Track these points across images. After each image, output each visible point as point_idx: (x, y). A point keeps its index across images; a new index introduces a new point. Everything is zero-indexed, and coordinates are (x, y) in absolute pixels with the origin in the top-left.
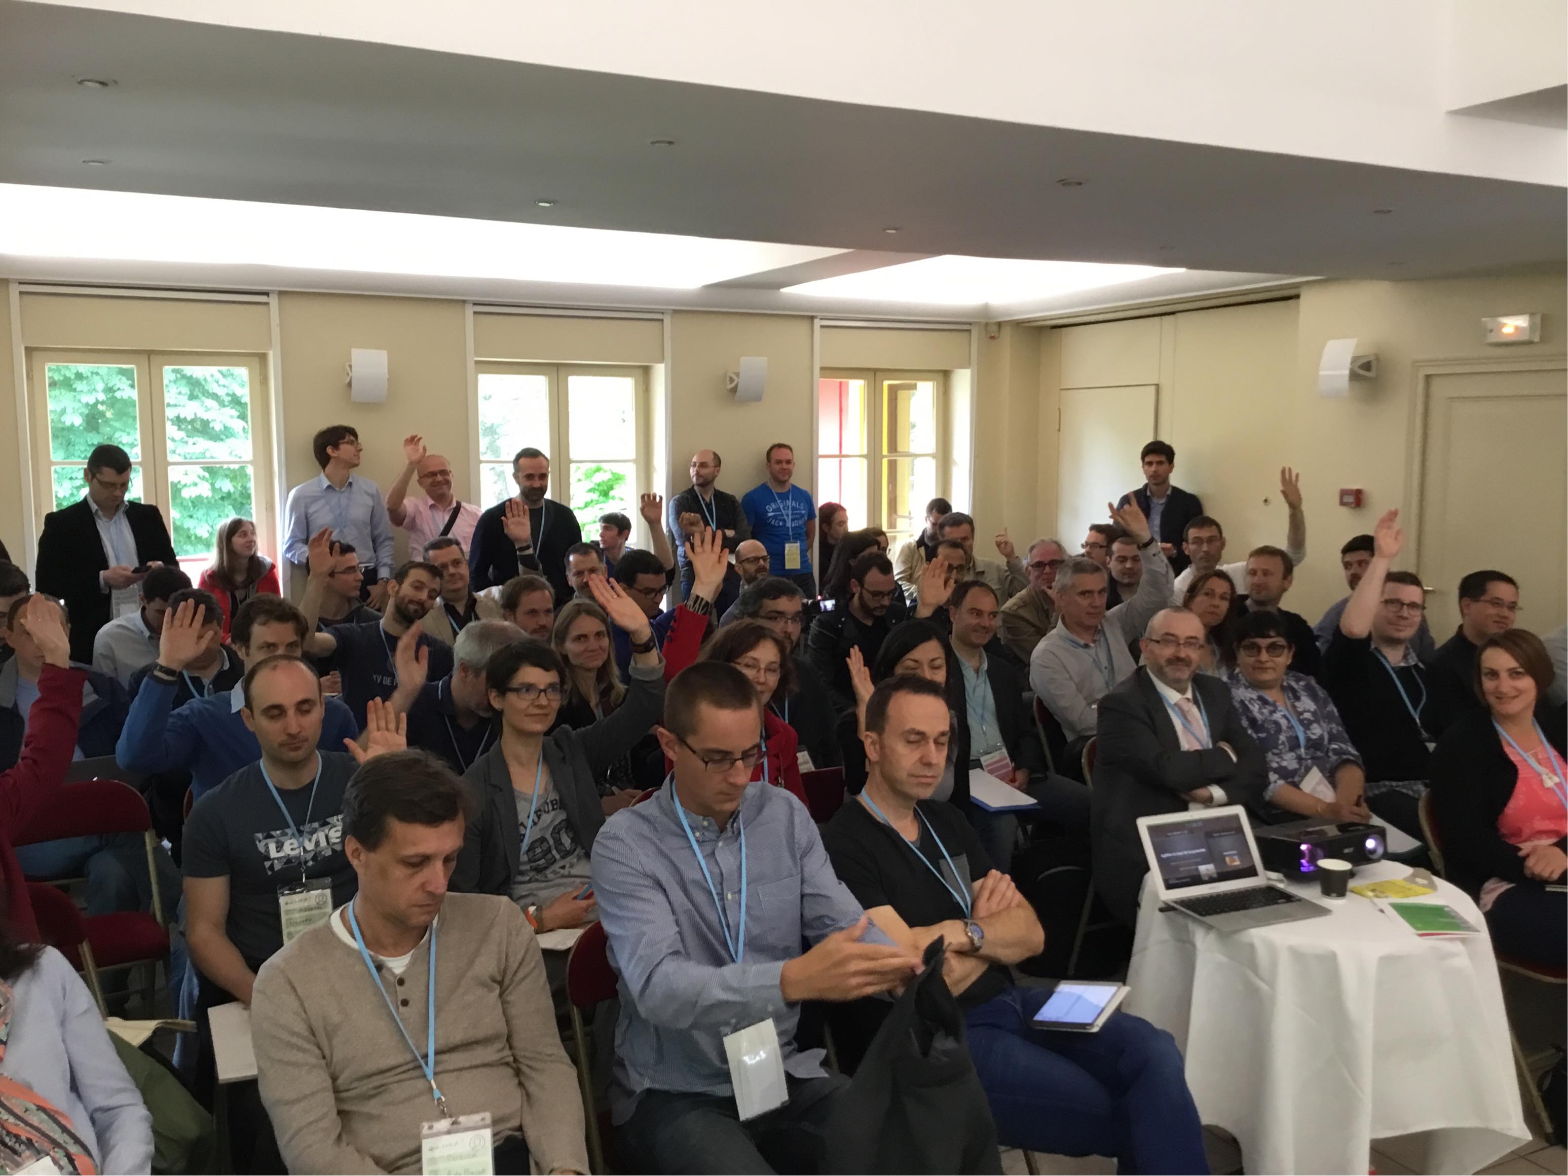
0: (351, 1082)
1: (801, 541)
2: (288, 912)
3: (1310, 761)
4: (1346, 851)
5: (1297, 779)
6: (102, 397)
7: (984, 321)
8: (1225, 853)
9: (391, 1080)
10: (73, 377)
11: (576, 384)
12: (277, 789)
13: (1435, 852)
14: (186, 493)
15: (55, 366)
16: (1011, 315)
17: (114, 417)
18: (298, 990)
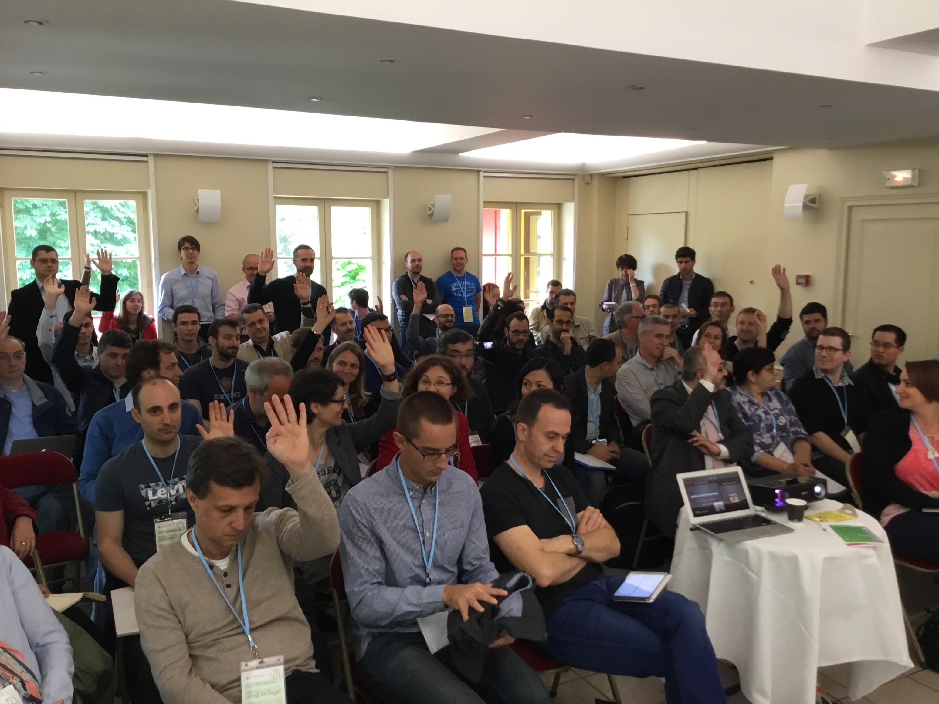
0: (198, 637)
1: (473, 305)
2: (160, 532)
3: (779, 439)
4: (803, 493)
5: (771, 449)
6: (49, 219)
7: (582, 173)
8: (730, 495)
10: (31, 207)
11: (336, 211)
12: (152, 456)
13: (855, 494)
15: (18, 199)
16: (598, 170)
17: (55, 231)
18: (162, 582)
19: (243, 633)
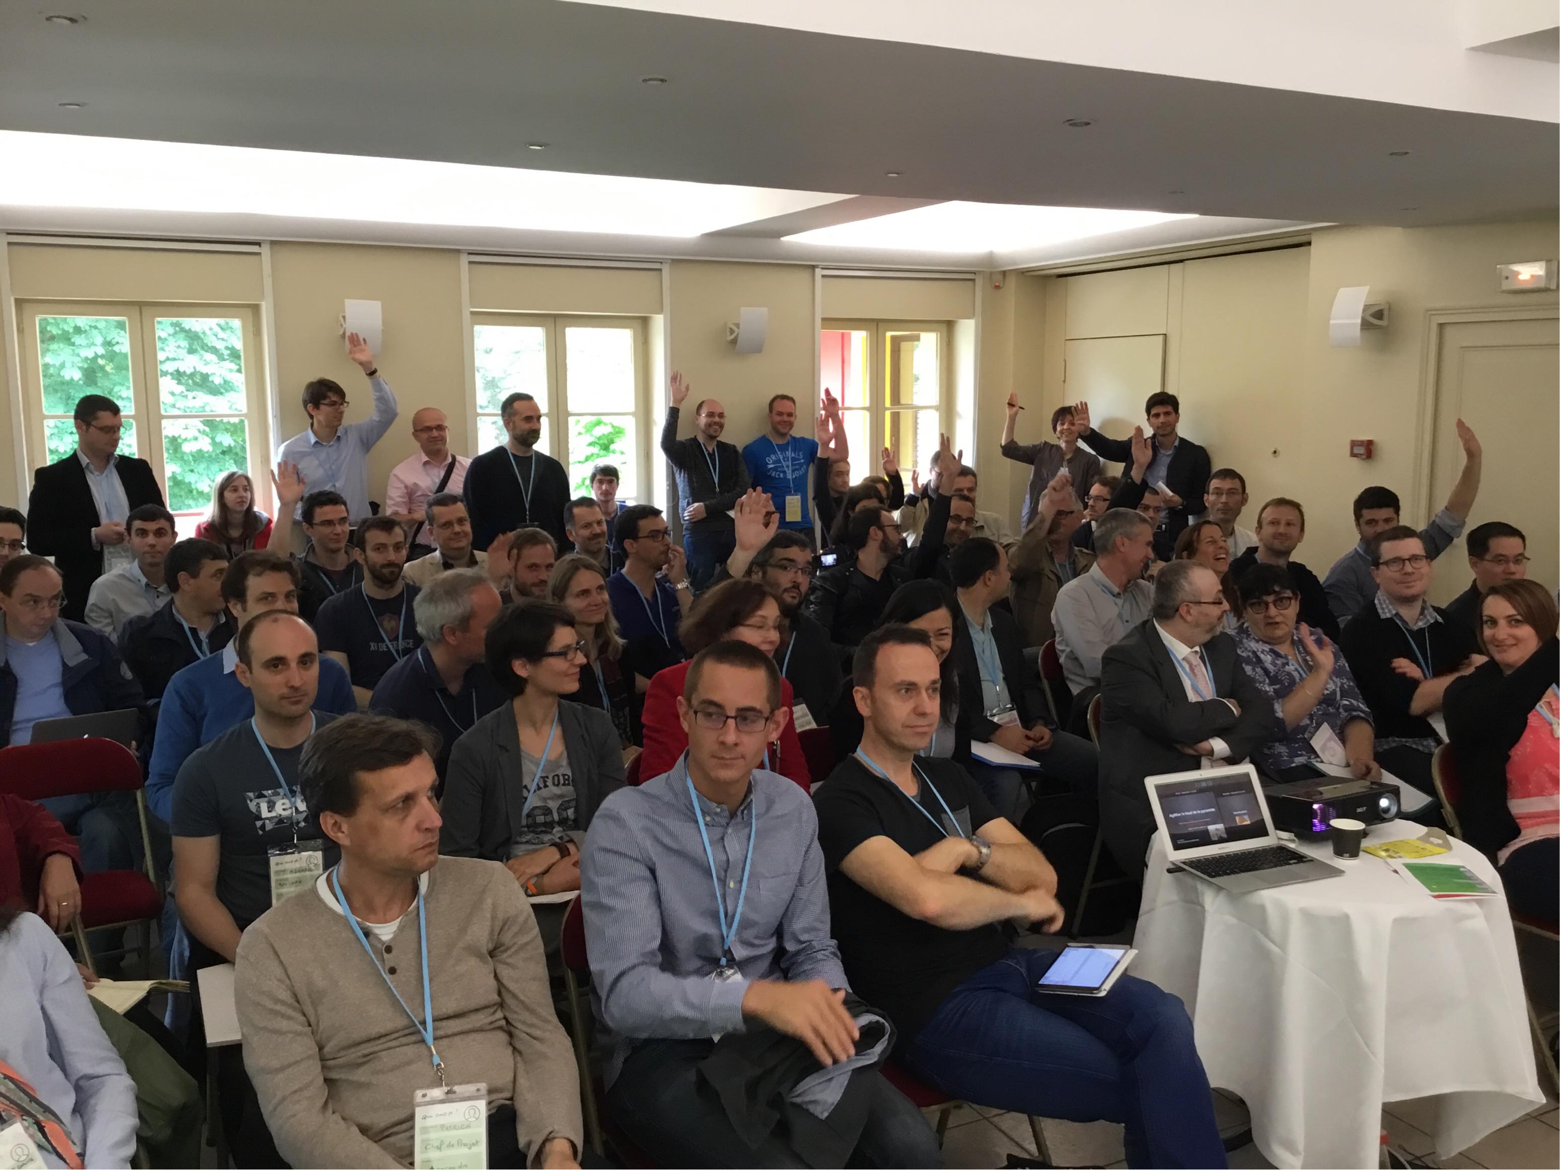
0: (339, 1051)
1: (799, 493)
2: (278, 873)
3: (1321, 717)
4: (1359, 810)
6: (101, 351)
7: (987, 270)
8: (1235, 813)
9: (380, 1047)
10: (71, 330)
11: (574, 335)
12: (268, 747)
14: (187, 448)
15: (50, 317)
16: (1015, 263)
17: (113, 371)
18: (282, 957)
19: (423, 1041)
